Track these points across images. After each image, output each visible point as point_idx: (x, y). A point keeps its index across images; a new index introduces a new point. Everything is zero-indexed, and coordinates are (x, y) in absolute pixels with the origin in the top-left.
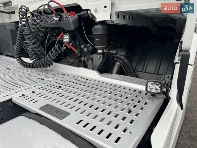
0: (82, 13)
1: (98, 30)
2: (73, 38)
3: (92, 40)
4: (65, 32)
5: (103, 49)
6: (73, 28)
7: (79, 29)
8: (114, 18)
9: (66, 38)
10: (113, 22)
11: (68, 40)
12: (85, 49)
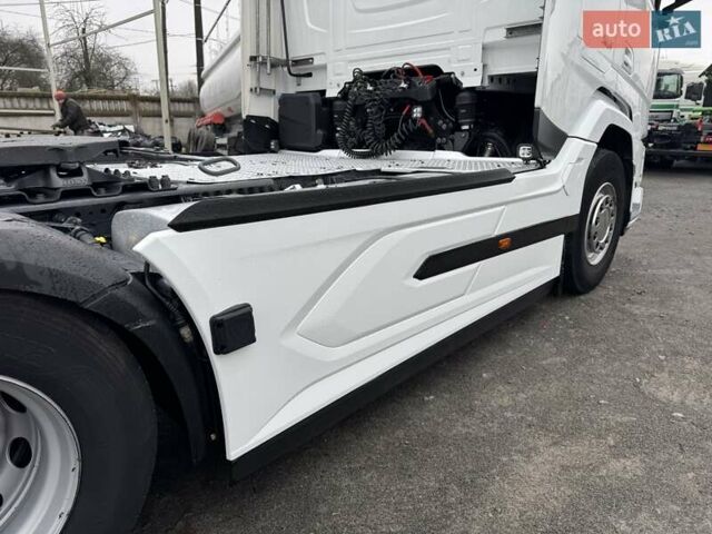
0: (442, 76)
1: (464, 98)
2: (425, 115)
3: (455, 113)
4: (415, 103)
5: (469, 124)
6: (429, 98)
7: (436, 100)
8: (486, 83)
9: (417, 112)
10: (484, 88)
11: (419, 115)
12: (444, 127)
